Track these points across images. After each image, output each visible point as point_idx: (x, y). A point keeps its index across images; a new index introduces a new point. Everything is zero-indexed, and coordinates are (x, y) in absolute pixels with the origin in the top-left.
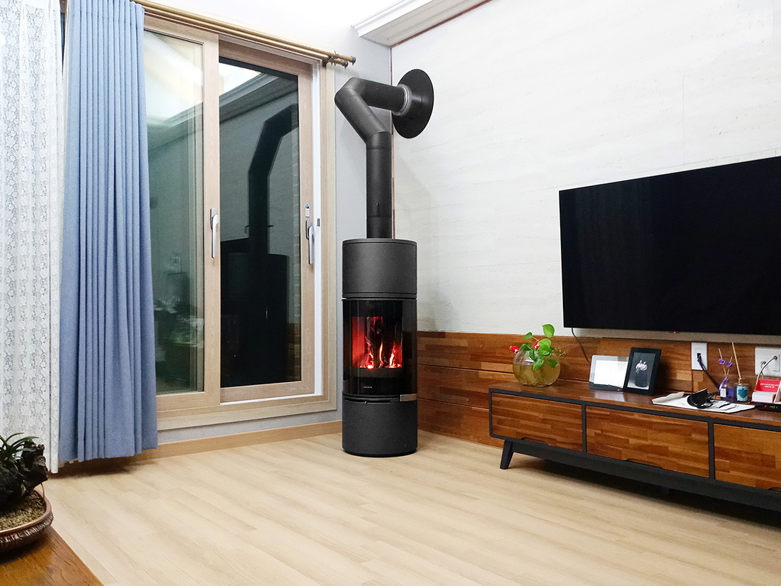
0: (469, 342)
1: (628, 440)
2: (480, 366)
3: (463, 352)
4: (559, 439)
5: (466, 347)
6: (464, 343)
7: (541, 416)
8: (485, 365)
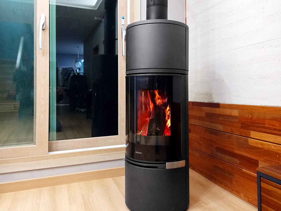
0: (239, 112)
2: (250, 134)
3: (234, 120)
5: (237, 117)
6: (235, 113)
8: (254, 134)
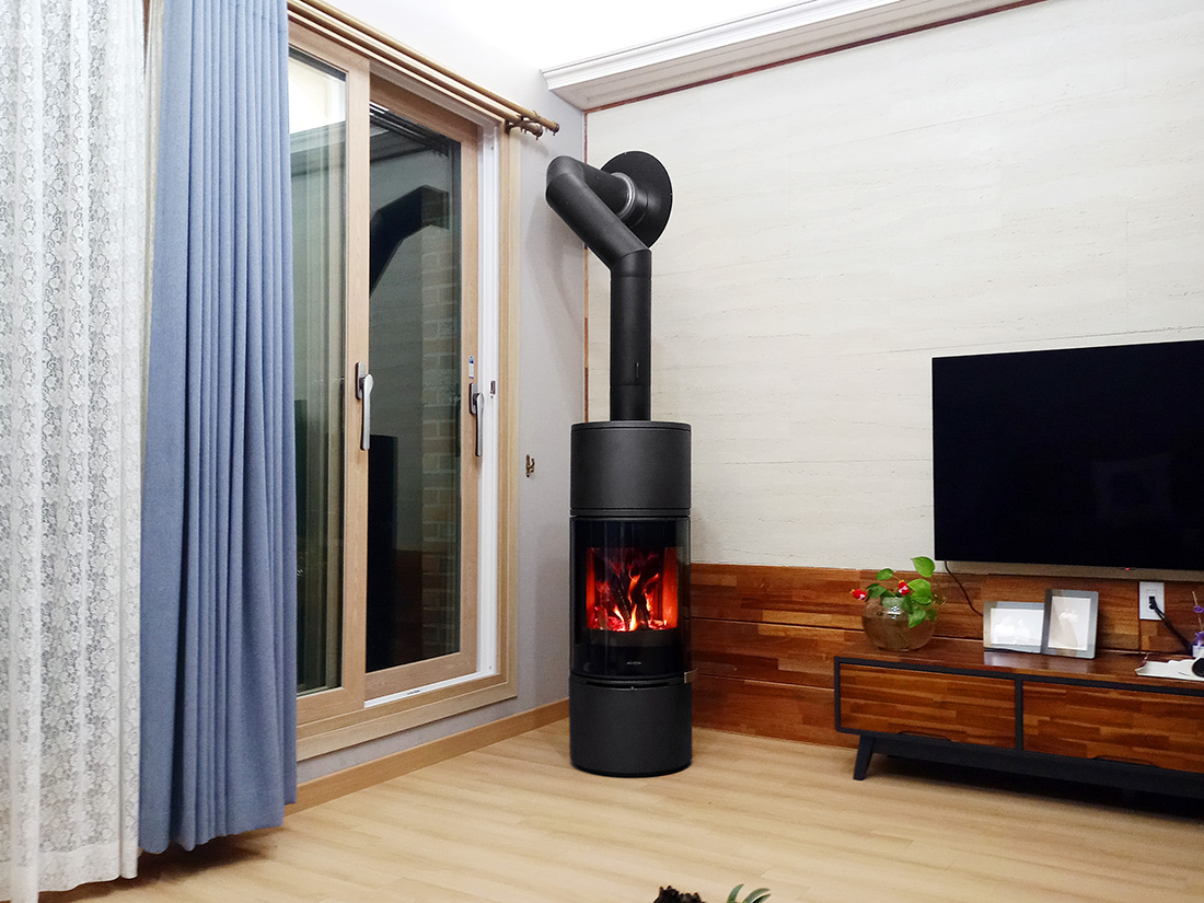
0: (738, 579)
1: (1098, 729)
2: (761, 616)
3: (727, 594)
4: (969, 730)
6: (730, 581)
7: (938, 698)
8: (768, 615)
